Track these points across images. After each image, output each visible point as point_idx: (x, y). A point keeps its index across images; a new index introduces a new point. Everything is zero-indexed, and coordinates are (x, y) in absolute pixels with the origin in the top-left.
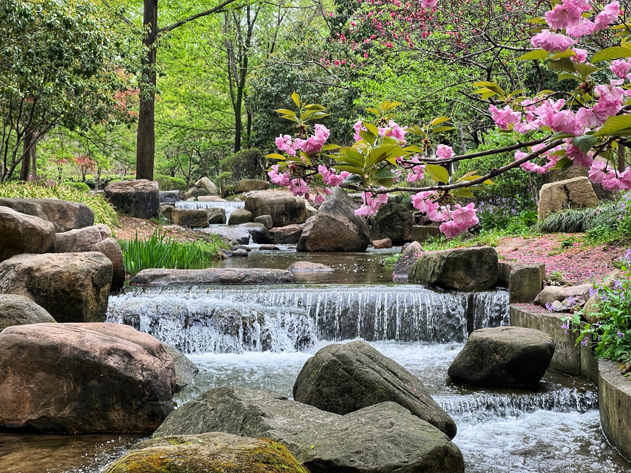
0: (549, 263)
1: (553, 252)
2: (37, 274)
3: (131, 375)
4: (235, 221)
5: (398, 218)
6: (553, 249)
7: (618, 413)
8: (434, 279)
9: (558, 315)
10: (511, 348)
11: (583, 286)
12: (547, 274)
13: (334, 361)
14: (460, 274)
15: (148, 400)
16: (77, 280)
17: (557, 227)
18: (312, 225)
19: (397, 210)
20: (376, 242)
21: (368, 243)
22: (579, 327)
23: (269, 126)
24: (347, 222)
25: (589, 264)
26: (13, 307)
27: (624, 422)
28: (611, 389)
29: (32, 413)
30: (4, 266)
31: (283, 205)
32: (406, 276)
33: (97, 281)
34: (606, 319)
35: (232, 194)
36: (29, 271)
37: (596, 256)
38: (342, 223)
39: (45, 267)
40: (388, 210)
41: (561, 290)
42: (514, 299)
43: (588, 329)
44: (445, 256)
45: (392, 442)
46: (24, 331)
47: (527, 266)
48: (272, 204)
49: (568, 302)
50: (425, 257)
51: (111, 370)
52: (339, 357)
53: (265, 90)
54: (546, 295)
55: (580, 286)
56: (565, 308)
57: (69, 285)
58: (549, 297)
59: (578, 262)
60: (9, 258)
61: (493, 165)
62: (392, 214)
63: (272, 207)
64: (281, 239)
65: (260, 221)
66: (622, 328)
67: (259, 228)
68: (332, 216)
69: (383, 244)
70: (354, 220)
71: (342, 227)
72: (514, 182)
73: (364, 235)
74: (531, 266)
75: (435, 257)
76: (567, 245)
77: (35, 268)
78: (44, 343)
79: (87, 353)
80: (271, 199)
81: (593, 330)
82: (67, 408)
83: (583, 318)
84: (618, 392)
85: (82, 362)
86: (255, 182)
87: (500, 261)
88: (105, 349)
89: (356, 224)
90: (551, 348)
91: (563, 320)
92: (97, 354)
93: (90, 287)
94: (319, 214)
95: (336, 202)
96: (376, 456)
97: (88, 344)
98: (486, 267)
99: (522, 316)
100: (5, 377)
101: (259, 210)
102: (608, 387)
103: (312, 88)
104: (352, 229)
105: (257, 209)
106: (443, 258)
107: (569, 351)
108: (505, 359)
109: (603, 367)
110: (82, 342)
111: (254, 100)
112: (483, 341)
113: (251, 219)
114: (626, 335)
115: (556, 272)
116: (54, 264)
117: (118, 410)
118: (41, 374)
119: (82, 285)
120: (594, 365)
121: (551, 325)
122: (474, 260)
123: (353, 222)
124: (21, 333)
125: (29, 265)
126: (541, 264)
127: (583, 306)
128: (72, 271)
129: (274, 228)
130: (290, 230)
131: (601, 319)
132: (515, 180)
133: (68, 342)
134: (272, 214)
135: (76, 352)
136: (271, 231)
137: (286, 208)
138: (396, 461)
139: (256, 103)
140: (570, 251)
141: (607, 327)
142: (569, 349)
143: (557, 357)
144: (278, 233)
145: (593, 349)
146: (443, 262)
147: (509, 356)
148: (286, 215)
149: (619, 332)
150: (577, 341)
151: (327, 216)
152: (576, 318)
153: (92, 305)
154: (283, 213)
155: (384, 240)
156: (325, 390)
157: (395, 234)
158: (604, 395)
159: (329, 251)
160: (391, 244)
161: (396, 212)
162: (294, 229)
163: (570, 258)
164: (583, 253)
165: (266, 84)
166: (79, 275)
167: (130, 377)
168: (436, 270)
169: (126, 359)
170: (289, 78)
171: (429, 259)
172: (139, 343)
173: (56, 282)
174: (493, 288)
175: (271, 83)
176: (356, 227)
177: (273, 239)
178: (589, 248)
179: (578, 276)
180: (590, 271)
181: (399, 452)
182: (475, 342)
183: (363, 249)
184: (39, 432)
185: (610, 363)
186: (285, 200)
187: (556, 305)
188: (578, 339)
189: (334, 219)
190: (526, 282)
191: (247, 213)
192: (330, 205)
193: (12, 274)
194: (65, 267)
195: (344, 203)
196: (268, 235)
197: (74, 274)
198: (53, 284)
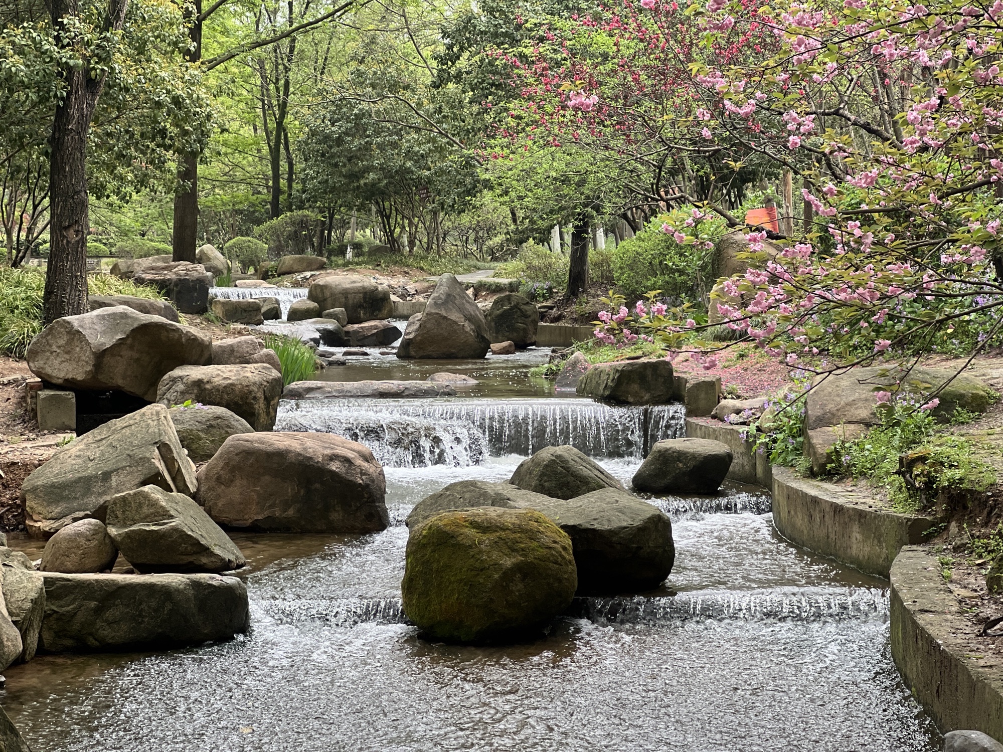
0: (725, 376)
1: (728, 363)
2: (208, 386)
3: (352, 478)
4: (296, 315)
5: (519, 313)
6: (727, 360)
7: (788, 506)
8: (607, 393)
9: (736, 427)
10: (694, 456)
11: (759, 399)
12: (723, 387)
13: (553, 460)
14: (635, 387)
15: (367, 502)
16: (250, 392)
17: (730, 335)
18: (418, 325)
19: (518, 303)
20: (495, 346)
21: (486, 348)
22: (755, 437)
23: (327, 181)
24: (462, 321)
25: (765, 377)
26: (220, 418)
27: (792, 512)
28: (782, 487)
29: (258, 514)
30: (170, 377)
31: (361, 295)
32: (574, 390)
33: (268, 394)
34: (779, 429)
35: (273, 276)
36: (199, 383)
37: (772, 368)
38: (455, 323)
39: (216, 379)
40: (506, 303)
41: (737, 403)
42: (689, 413)
43: (763, 439)
44: (620, 369)
45: (620, 512)
46: (250, 439)
47: (703, 379)
48: (346, 293)
49: (744, 415)
50: (596, 369)
51: (333, 473)
52: (557, 457)
53: (323, 131)
54: (724, 407)
55: (756, 399)
56: (742, 420)
57: (242, 398)
58: (726, 411)
59: (754, 375)
60: (172, 370)
61: (654, 258)
62: (511, 309)
63: (346, 298)
64: (358, 341)
65: (330, 316)
66: (794, 437)
67: (331, 325)
68: (444, 313)
69: (504, 348)
70: (470, 318)
71: (456, 327)
72: (679, 279)
73: (483, 337)
74: (707, 379)
75: (607, 369)
76: (742, 356)
77: (205, 380)
78: (270, 449)
79: (311, 458)
80: (344, 286)
81: (768, 440)
82: (291, 509)
83: (759, 429)
84: (788, 487)
85: (306, 466)
86: (307, 259)
87: (675, 374)
88: (327, 455)
89: (473, 323)
90: (729, 457)
91: (741, 431)
92: (320, 460)
93: (262, 400)
94: (426, 311)
95: (448, 295)
96: (609, 521)
97: (311, 450)
98: (661, 380)
99: (700, 429)
100: (232, 481)
101: (329, 301)
102: (780, 485)
103: (389, 128)
104: (468, 329)
105: (325, 300)
106: (617, 371)
107: (745, 461)
108: (687, 467)
109: (777, 472)
110: (305, 449)
111: (307, 144)
112: (667, 450)
113: (318, 314)
114: (797, 443)
115: (733, 385)
116: (225, 376)
117: (338, 511)
118: (267, 478)
119: (255, 398)
120: (768, 472)
121: (729, 437)
122: (649, 372)
123: (470, 320)
124: (247, 441)
125: (199, 377)
126: (718, 377)
127: (758, 418)
128: (245, 384)
129: (350, 326)
130: (371, 328)
131: (775, 429)
132: (680, 276)
133: (293, 449)
134: (345, 306)
135: (300, 458)
136: (345, 329)
137: (364, 298)
138: (625, 524)
139: (309, 149)
140: (746, 363)
141: (780, 436)
142: (746, 459)
143: (734, 467)
144: (356, 332)
145: (768, 457)
146: (617, 375)
147: (691, 464)
148: (365, 308)
149: (790, 440)
150: (753, 449)
151: (437, 314)
152: (753, 428)
153: (263, 418)
154: (360, 306)
155: (505, 344)
156: (546, 484)
157: (515, 334)
158: (776, 493)
159: (439, 358)
160: (513, 348)
161: (516, 306)
162: (376, 327)
163: (746, 370)
164: (759, 365)
165: (323, 122)
166: (252, 388)
167: (351, 481)
168: (610, 383)
169: (347, 465)
170: (355, 115)
171: (601, 371)
172: (354, 451)
173: (228, 394)
174: (669, 402)
175: (330, 121)
176: (473, 327)
177: (349, 340)
178: (765, 360)
179: (754, 389)
180: (766, 384)
181: (626, 518)
182: (659, 451)
183: (482, 356)
184: (264, 531)
185: (782, 468)
186: (364, 288)
187: (733, 417)
188: (754, 448)
189: (445, 318)
190: (703, 396)
191: (313, 305)
192: (441, 299)
193: (180, 387)
194: (238, 380)
195: (457, 297)
196: (343, 335)
197: (247, 386)
198: (226, 396)
